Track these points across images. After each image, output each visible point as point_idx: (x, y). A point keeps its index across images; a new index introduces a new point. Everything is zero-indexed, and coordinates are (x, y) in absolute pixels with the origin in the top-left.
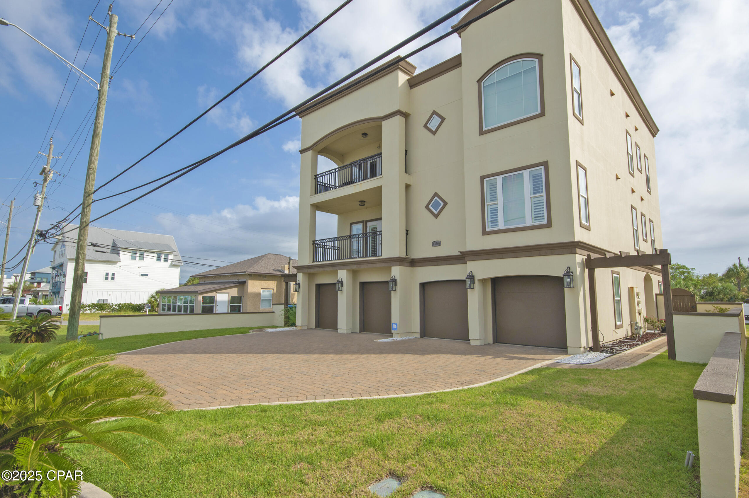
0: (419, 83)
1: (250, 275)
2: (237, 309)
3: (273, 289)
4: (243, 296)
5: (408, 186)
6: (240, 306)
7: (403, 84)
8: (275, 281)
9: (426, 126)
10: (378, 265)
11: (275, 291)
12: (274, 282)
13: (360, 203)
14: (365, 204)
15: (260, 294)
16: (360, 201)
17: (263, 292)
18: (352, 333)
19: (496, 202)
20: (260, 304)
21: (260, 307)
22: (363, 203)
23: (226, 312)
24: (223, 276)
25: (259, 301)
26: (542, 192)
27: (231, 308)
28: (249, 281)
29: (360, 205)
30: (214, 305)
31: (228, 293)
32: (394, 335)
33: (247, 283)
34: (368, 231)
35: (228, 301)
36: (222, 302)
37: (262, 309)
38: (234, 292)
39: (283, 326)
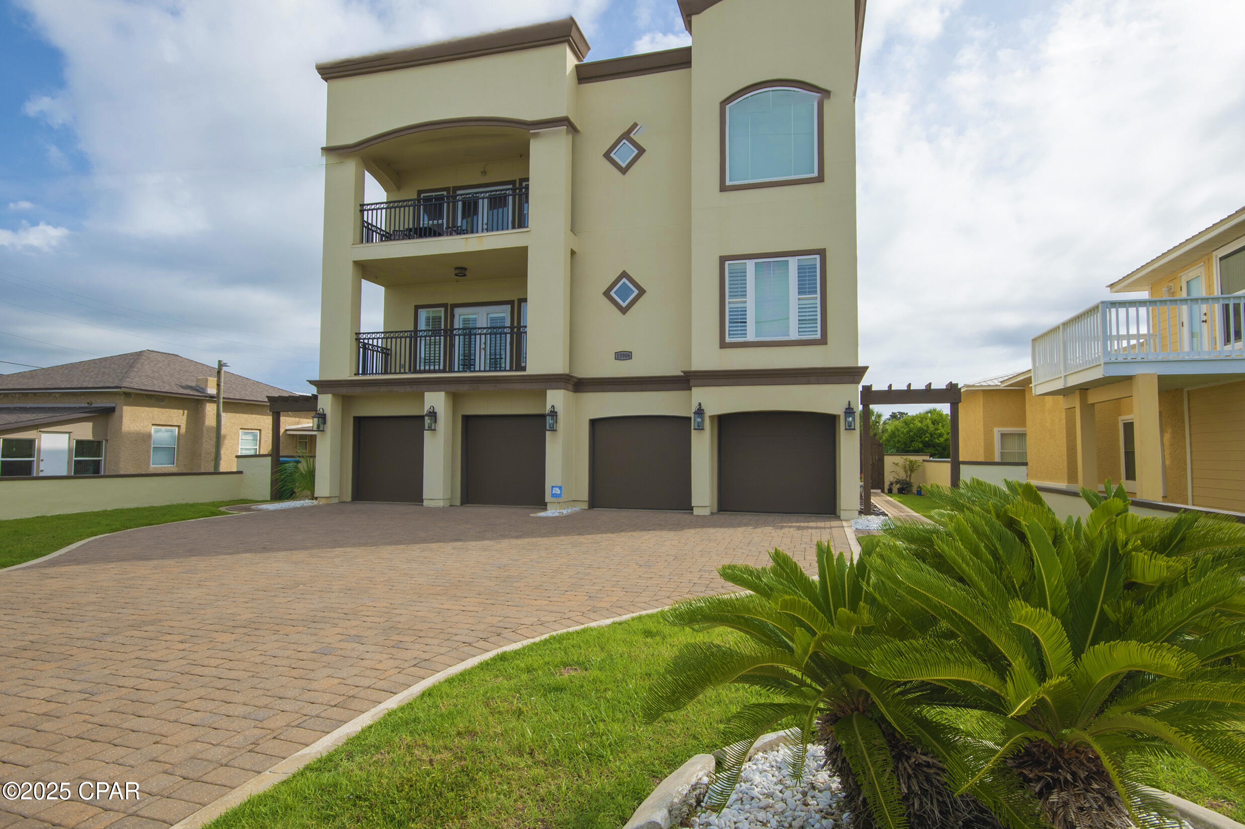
0: (597, 77)
1: (127, 395)
2: (91, 469)
3: (179, 426)
4: (107, 440)
5: (573, 253)
6: (99, 461)
7: (571, 71)
8: (183, 409)
9: (607, 155)
10: (518, 386)
11: (183, 430)
12: (181, 411)
13: (457, 272)
14: (467, 273)
15: (149, 436)
16: (456, 268)
17: (156, 431)
18: (450, 506)
19: (745, 300)
20: (149, 457)
21: (148, 464)
22: (463, 271)
23: (65, 473)
24: (35, 394)
25: (148, 452)
26: (815, 292)
27: (75, 466)
28: (125, 408)
29: (456, 275)
30: (35, 459)
31: (70, 433)
32: (549, 506)
33: (117, 413)
34: (456, 326)
35: (70, 450)
36: (54, 453)
37: (153, 467)
38: (85, 431)
39: (269, 499)
